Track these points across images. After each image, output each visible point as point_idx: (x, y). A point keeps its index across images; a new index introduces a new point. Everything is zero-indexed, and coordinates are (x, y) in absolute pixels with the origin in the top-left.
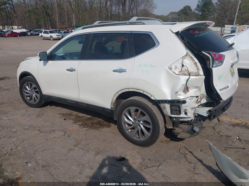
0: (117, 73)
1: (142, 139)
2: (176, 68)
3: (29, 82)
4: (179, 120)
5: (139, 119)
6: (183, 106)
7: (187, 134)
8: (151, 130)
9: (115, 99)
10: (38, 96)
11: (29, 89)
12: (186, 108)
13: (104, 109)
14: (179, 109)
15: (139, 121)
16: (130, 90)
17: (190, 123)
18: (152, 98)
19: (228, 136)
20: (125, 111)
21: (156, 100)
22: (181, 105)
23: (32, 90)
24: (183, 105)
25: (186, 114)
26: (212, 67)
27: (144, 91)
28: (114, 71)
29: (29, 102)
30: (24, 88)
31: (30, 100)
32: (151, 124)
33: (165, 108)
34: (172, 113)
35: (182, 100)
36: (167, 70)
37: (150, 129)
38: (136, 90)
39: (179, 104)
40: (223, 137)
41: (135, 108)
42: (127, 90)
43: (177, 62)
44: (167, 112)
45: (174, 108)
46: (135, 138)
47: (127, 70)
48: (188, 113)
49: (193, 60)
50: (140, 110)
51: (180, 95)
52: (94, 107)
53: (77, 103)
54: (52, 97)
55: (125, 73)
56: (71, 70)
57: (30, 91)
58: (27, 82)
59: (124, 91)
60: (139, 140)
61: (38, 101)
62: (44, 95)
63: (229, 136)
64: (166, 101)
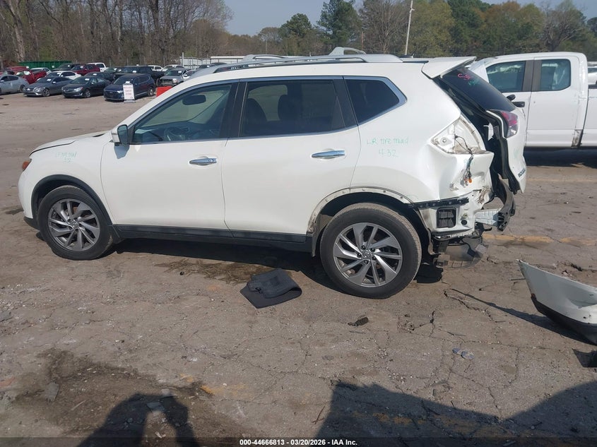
0: (322, 160)
1: (380, 283)
2: (445, 141)
3: (68, 200)
4: (448, 237)
5: (372, 246)
6: (462, 210)
7: (461, 262)
8: (400, 262)
9: (317, 212)
10: (96, 230)
11: (67, 218)
12: (466, 212)
13: (288, 238)
14: (453, 216)
15: (373, 250)
16: (352, 191)
17: (461, 242)
18: (405, 201)
19: (506, 263)
20: (341, 235)
21: (412, 204)
22: (459, 207)
23: (76, 219)
24: (462, 207)
25: (464, 223)
26: (506, 136)
27: (385, 190)
28: (315, 156)
29: (68, 248)
30: (52, 217)
31: (69, 244)
32: (400, 251)
33: (427, 217)
34: (439, 225)
35: (461, 198)
36: (429, 146)
37: (397, 261)
38: (367, 190)
39: (453, 206)
40: (500, 266)
41: (364, 225)
42: (347, 192)
43: (446, 130)
44: (430, 225)
45: (444, 215)
46: (363, 285)
47: (345, 153)
48: (468, 221)
49: (467, 126)
50: (376, 228)
51: (457, 189)
52: (263, 237)
53: (216, 232)
54: (139, 229)
55: (341, 157)
56: (204, 162)
57: (69, 220)
58: (64, 201)
59: (341, 194)
60: (373, 286)
61: (93, 242)
62: (116, 226)
63: (509, 263)
64: (430, 204)
